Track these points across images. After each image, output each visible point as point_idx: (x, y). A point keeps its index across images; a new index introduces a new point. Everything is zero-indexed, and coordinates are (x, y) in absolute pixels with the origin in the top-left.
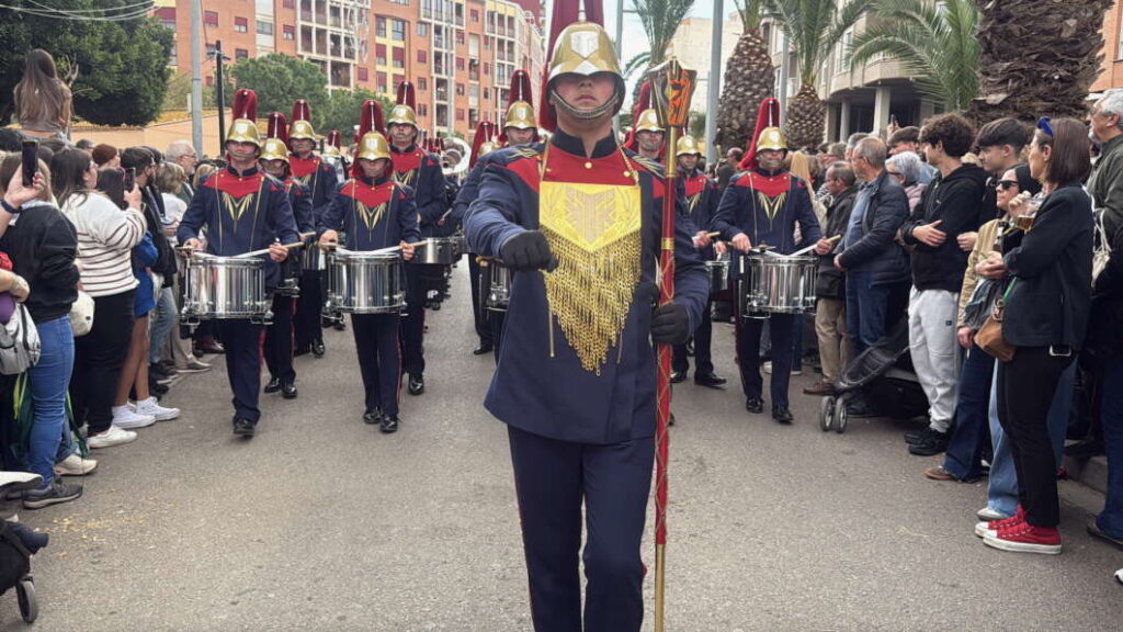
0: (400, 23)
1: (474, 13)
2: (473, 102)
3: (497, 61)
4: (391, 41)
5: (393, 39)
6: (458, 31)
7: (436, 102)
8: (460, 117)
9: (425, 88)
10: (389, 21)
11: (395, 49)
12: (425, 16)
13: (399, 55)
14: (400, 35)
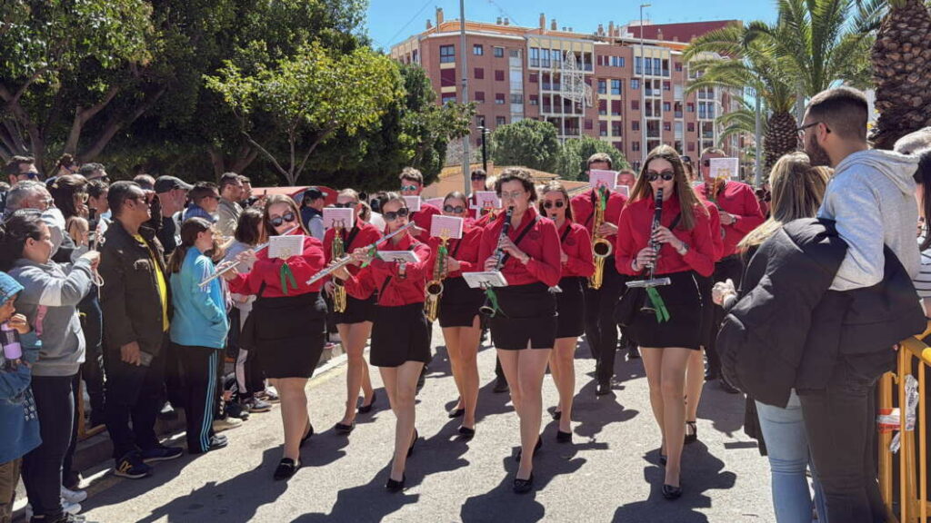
0: (618, 82)
1: (678, 66)
2: (679, 136)
3: (698, 101)
4: (610, 96)
5: (613, 94)
6: (665, 81)
7: (647, 139)
9: (638, 129)
10: (609, 81)
11: (613, 102)
12: (638, 73)
13: (617, 107)
14: (617, 91)
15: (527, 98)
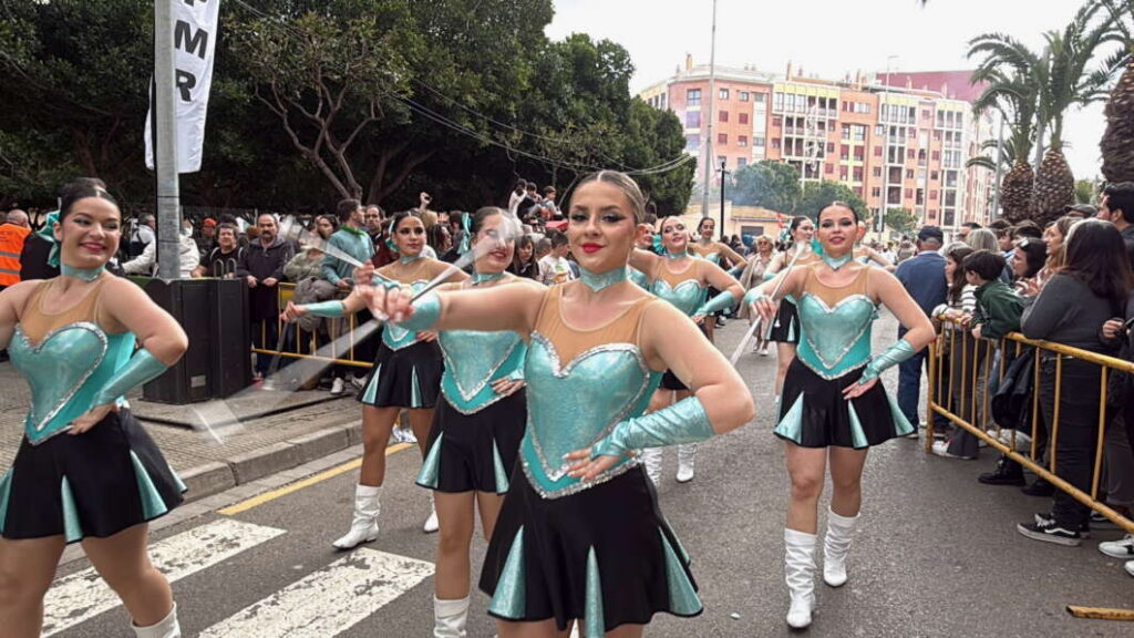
0: (862, 128)
1: (926, 114)
2: (920, 183)
3: (944, 149)
4: (854, 141)
5: (855, 139)
6: (910, 129)
7: (888, 185)
8: (909, 195)
9: (879, 175)
10: (852, 127)
11: (856, 147)
12: (883, 120)
13: (860, 152)
14: (861, 137)
15: (769, 141)
